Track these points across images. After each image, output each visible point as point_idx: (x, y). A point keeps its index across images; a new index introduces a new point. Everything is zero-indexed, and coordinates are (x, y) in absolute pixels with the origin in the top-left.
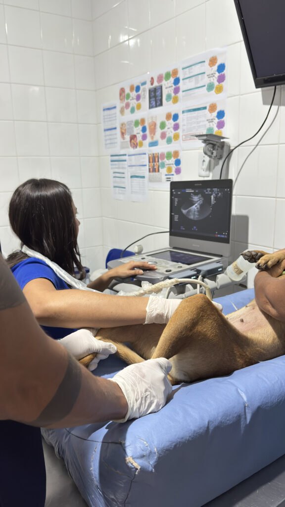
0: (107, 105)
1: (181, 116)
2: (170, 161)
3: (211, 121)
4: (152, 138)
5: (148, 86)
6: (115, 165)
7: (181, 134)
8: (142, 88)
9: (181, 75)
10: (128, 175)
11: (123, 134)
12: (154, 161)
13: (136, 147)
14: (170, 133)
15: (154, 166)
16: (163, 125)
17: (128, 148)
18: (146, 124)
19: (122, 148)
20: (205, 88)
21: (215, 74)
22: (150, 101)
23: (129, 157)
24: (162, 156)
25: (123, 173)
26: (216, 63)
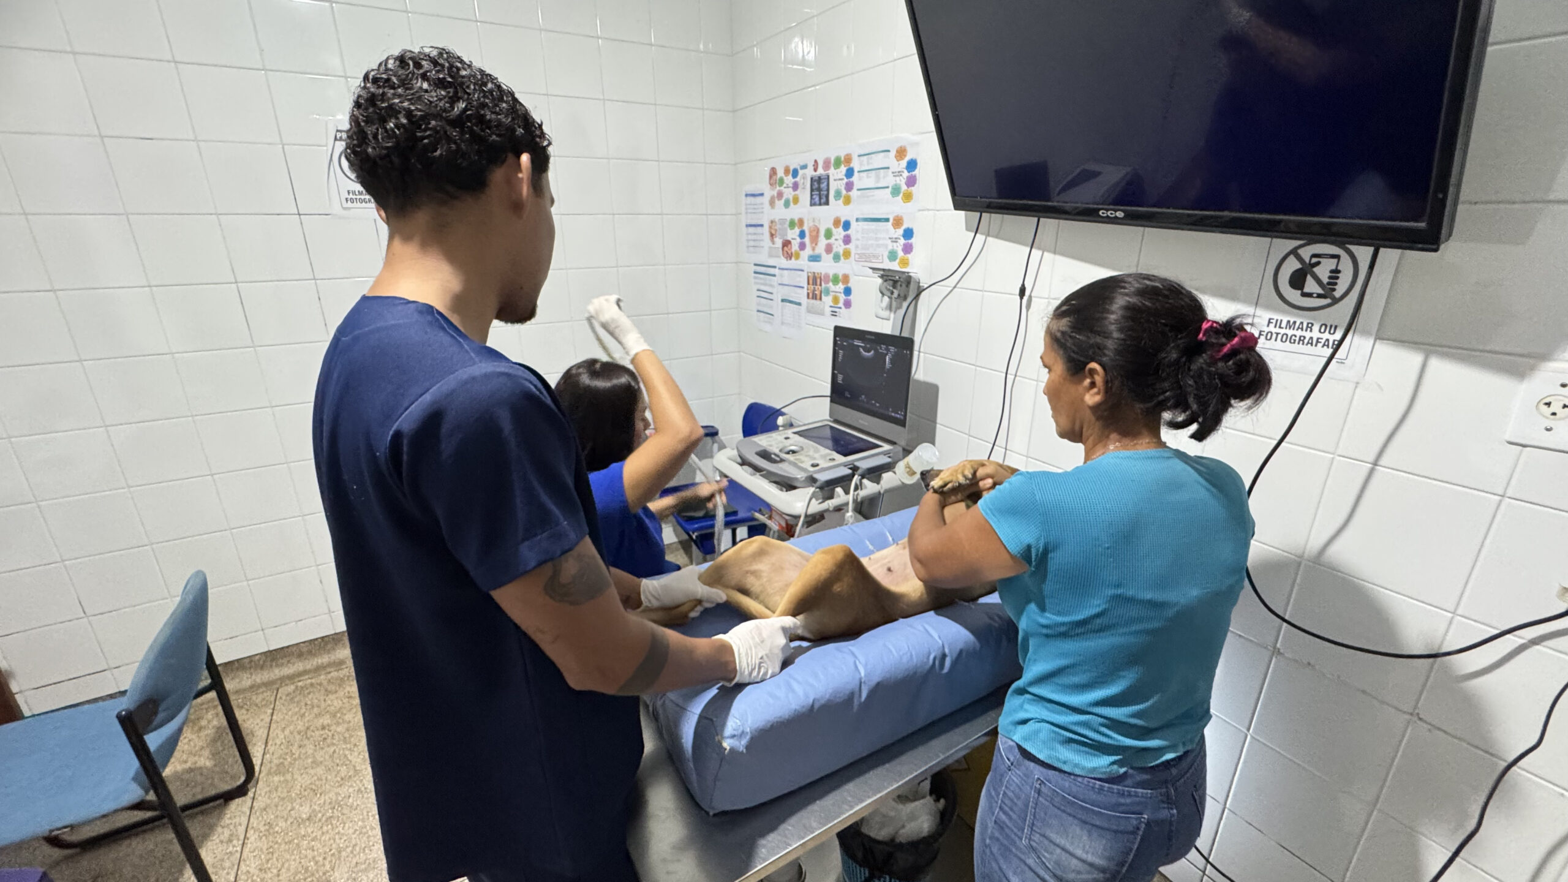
0: (751, 189)
1: (854, 225)
2: (837, 287)
3: (895, 240)
4: (814, 249)
5: (810, 172)
6: (761, 279)
7: (853, 252)
8: (801, 172)
9: (856, 164)
10: (778, 298)
11: (772, 235)
12: (815, 283)
13: (791, 259)
14: (839, 247)
15: (814, 290)
16: (829, 234)
17: (779, 257)
18: (806, 228)
19: (770, 256)
20: (889, 191)
21: (903, 172)
22: (812, 195)
23: (781, 271)
24: (827, 278)
25: (771, 293)
26: (905, 156)
